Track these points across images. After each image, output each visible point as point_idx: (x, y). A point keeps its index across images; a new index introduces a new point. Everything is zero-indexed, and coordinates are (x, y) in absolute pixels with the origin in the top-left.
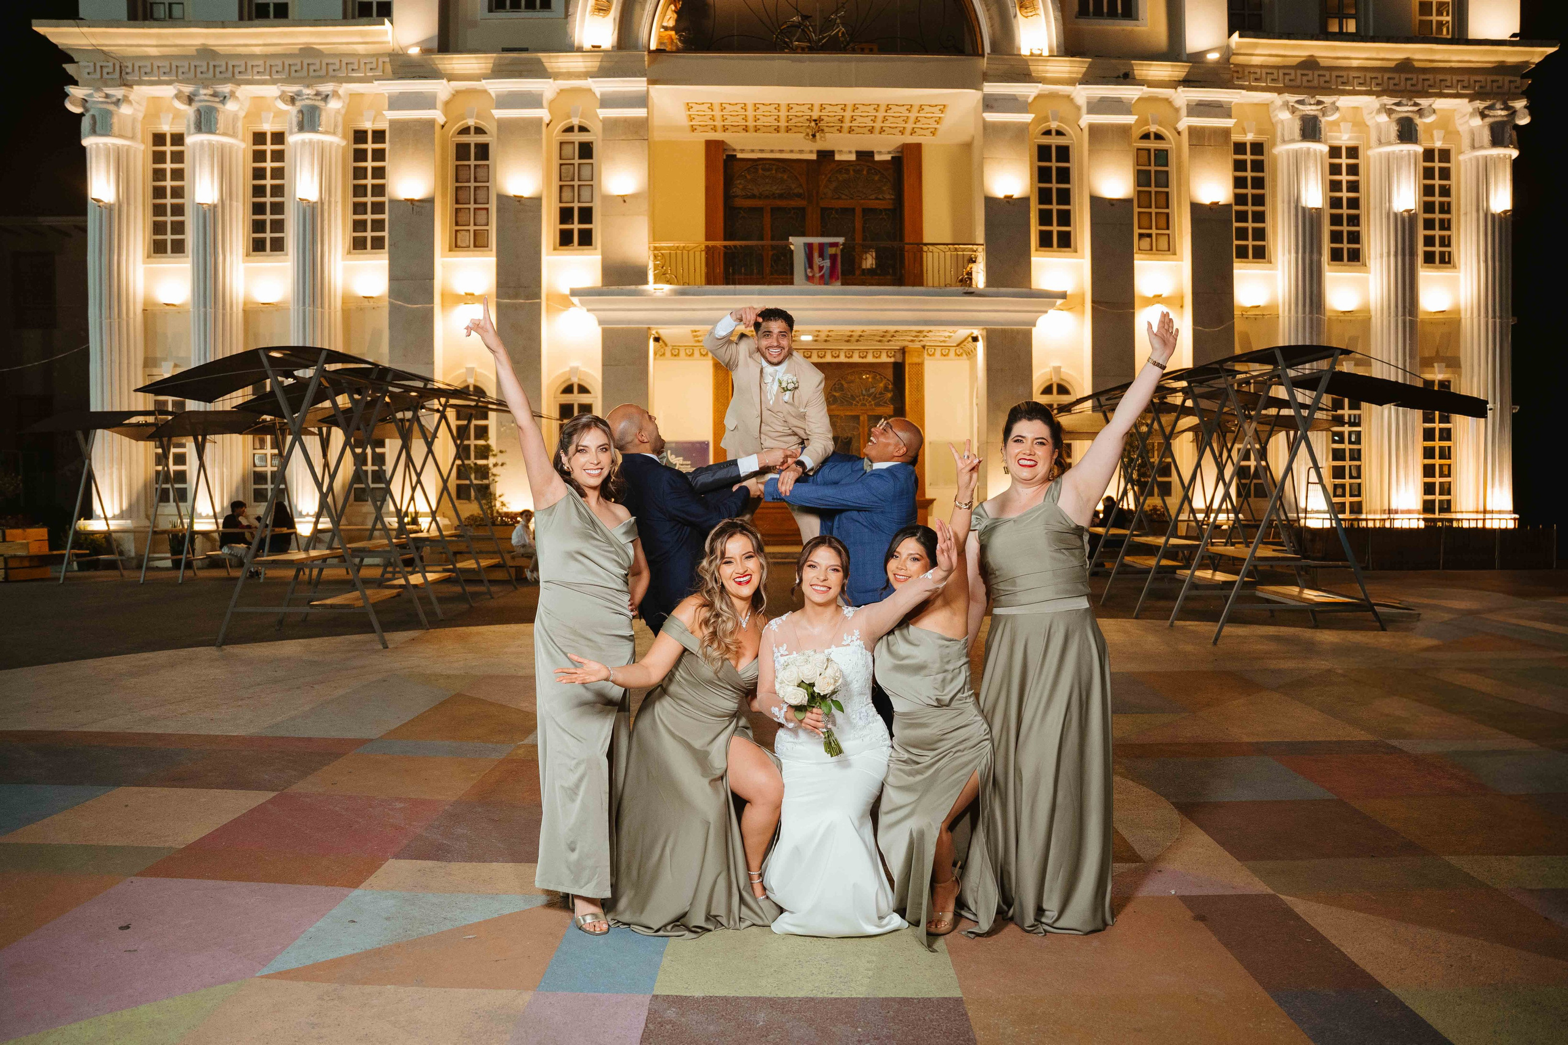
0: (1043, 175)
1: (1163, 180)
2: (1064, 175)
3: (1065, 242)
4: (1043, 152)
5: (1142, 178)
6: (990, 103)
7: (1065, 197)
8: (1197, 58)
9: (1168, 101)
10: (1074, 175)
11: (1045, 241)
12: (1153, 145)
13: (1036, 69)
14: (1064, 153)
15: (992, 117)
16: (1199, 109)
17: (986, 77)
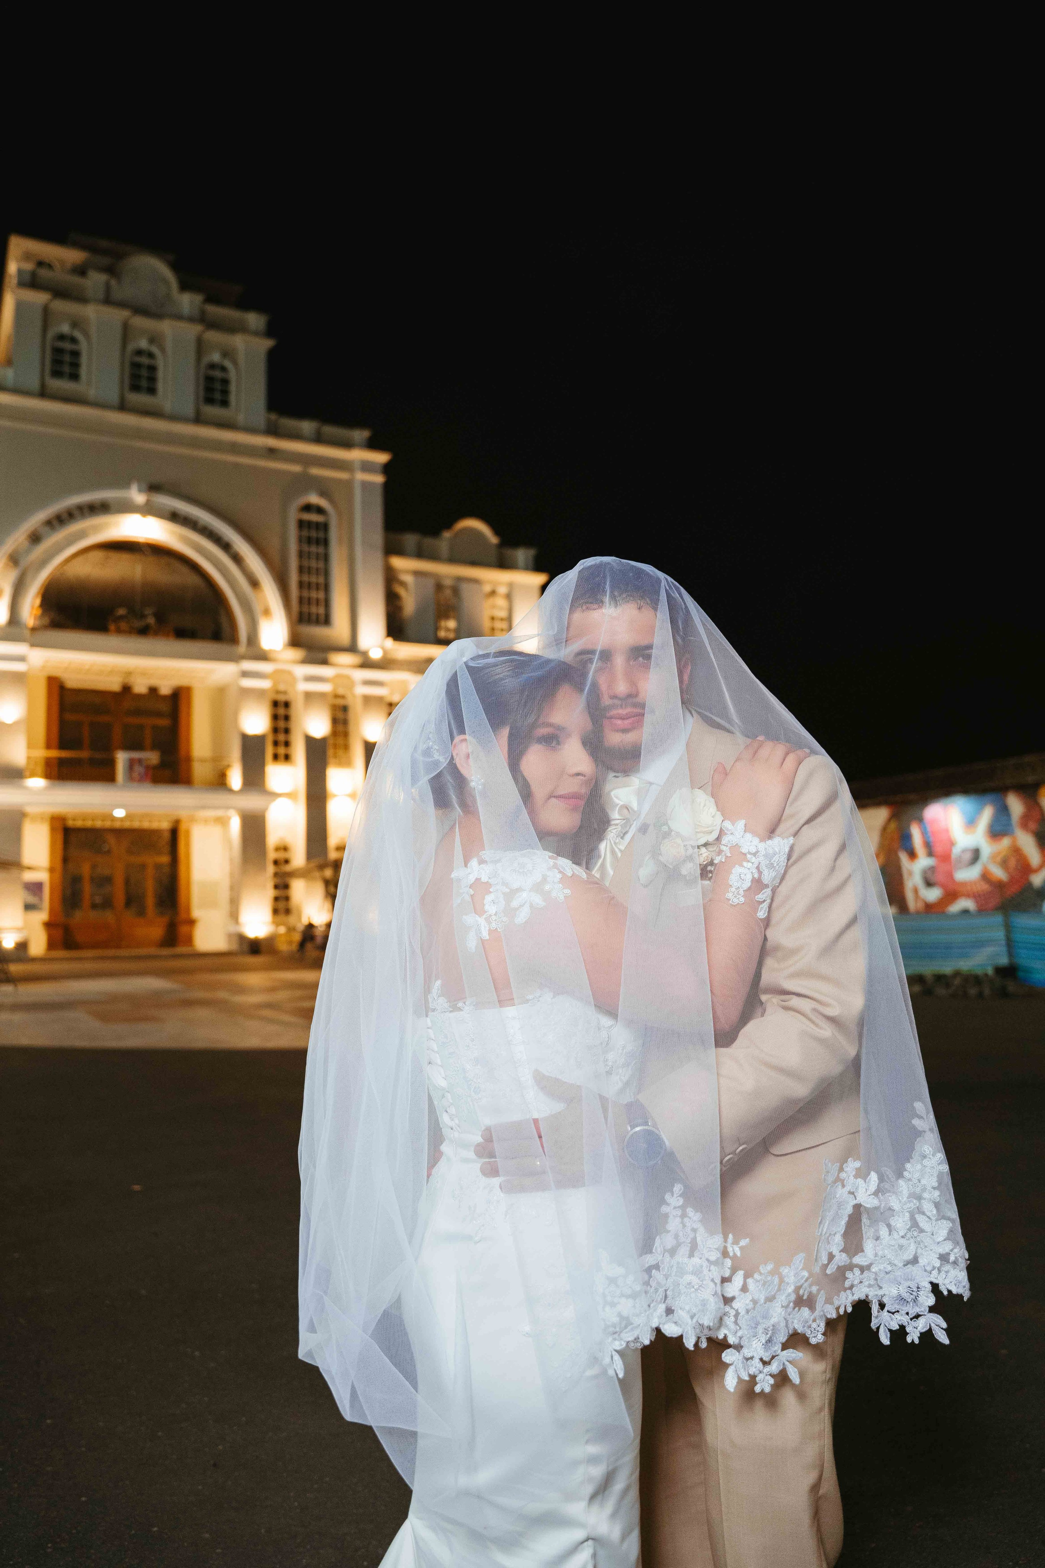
0: (275, 717)
1: (345, 722)
2: (287, 718)
3: (287, 758)
4: (275, 704)
5: (335, 721)
6: (245, 674)
7: (287, 731)
8: (365, 654)
9: (348, 677)
10: (293, 718)
11: (276, 757)
12: (340, 702)
13: (272, 656)
14: (287, 705)
15: (248, 683)
16: (368, 683)
17: (243, 657)
